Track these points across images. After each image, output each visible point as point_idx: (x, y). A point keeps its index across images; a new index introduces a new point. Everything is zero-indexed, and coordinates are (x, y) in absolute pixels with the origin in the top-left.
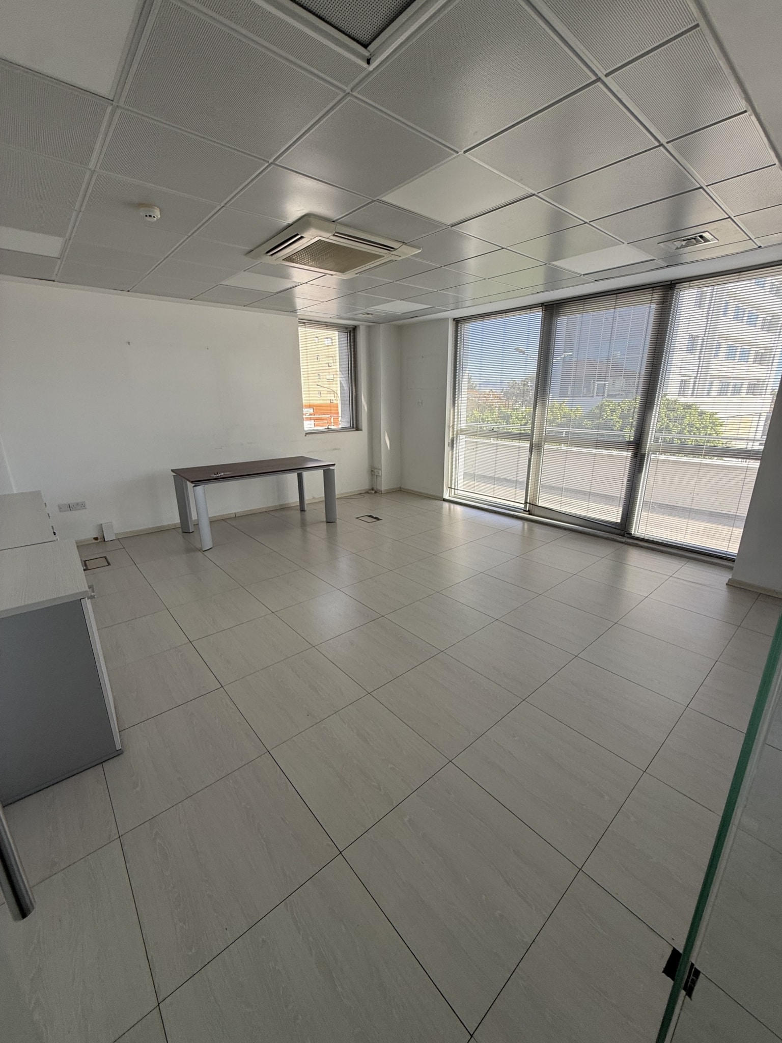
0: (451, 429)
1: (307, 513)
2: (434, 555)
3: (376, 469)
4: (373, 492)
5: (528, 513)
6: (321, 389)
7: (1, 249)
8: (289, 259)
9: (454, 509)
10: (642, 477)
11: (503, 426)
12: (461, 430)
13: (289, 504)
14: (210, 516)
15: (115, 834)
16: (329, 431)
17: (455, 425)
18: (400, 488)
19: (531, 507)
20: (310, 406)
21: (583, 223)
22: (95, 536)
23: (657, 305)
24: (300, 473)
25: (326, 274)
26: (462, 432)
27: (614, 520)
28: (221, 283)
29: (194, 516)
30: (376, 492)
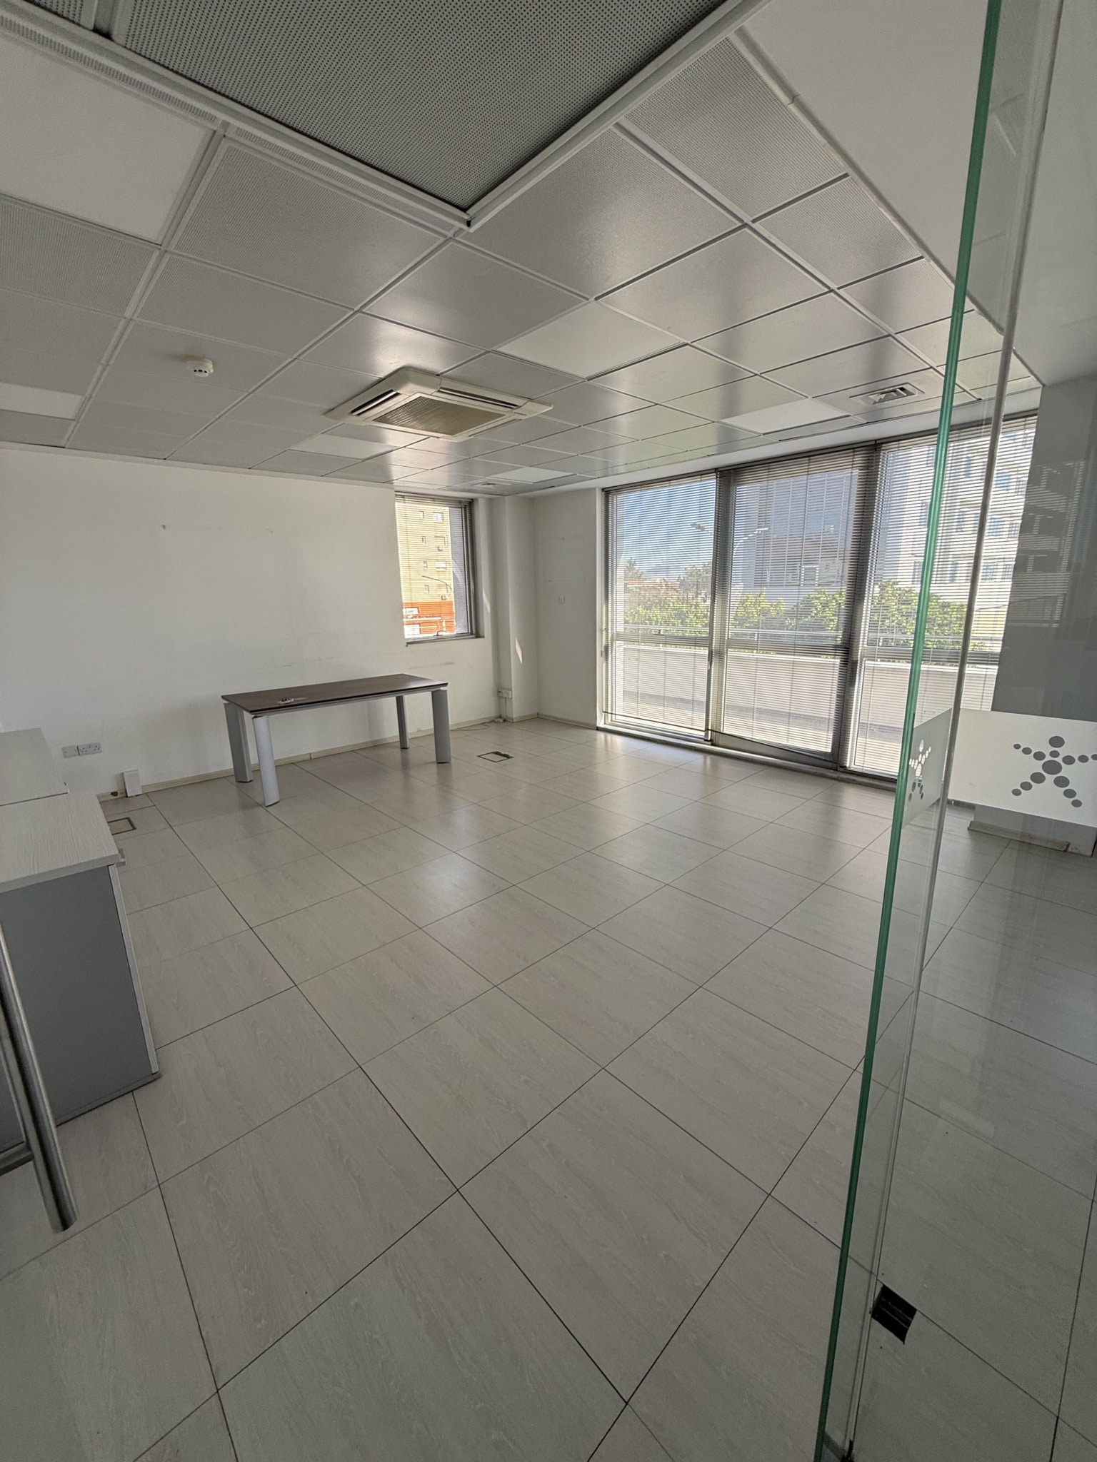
0: (604, 632)
1: (410, 751)
2: (584, 802)
3: (504, 689)
4: (501, 720)
5: (710, 743)
6: (428, 581)
7: (2, 410)
8: (383, 419)
9: (611, 740)
10: (856, 691)
11: (676, 628)
12: (618, 634)
13: (386, 739)
14: (275, 759)
15: (153, 1182)
16: (439, 639)
17: (610, 628)
18: (538, 714)
19: (715, 736)
20: (412, 605)
21: (752, 375)
22: (113, 791)
23: (860, 470)
24: (399, 697)
25: (429, 437)
26: (618, 637)
27: (823, 750)
28: (290, 448)
29: (253, 759)
30: (505, 721)
